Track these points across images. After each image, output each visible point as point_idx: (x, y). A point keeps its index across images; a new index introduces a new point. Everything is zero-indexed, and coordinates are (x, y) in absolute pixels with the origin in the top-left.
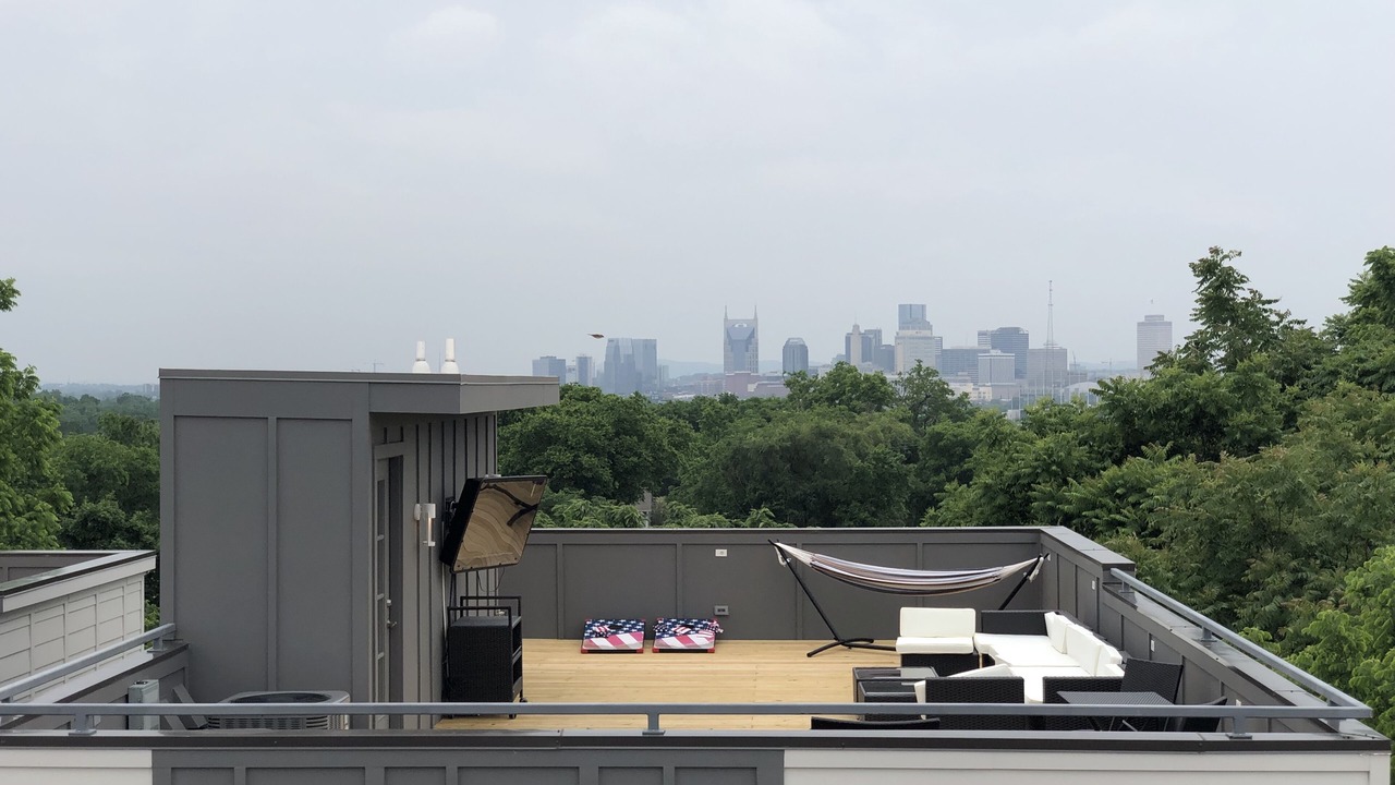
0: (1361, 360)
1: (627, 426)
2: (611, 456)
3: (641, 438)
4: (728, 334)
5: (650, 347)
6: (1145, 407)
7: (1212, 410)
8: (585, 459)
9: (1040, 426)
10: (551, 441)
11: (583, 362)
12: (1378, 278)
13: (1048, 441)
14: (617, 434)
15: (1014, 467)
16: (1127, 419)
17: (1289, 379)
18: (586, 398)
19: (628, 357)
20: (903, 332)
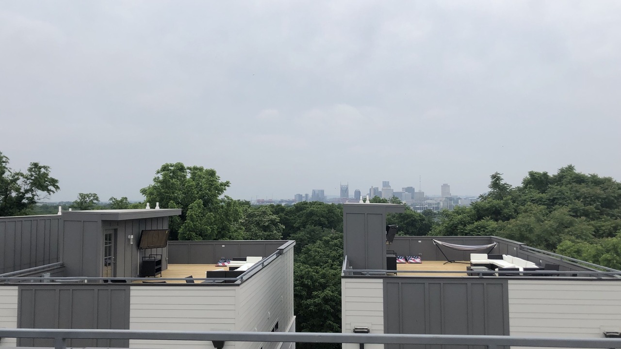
0: (531, 197)
1: (330, 211)
2: (326, 219)
3: (334, 213)
4: (341, 189)
5: (322, 191)
6: (482, 208)
7: (499, 209)
8: (321, 219)
9: (458, 213)
10: (313, 215)
11: (307, 195)
12: (532, 178)
13: (460, 217)
14: (328, 213)
15: (452, 222)
16: (478, 211)
17: (514, 202)
18: (320, 205)
19: (317, 194)
20: (384, 188)
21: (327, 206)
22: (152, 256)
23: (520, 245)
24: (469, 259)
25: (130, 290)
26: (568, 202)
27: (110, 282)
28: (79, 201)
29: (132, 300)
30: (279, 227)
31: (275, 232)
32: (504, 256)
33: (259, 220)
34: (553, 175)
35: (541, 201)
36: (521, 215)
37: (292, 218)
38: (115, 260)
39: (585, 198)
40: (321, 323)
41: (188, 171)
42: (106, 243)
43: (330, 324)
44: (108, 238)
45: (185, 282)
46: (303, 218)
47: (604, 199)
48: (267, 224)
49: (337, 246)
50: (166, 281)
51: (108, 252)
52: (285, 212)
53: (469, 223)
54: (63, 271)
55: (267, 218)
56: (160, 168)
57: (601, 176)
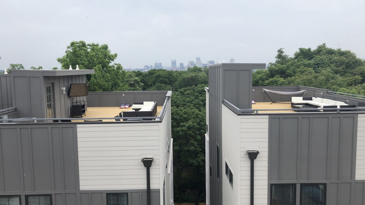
0: (303, 63)
1: (170, 74)
2: (168, 79)
3: (173, 76)
4: (172, 62)
5: (161, 64)
6: (274, 70)
7: (284, 70)
8: (165, 79)
10: (160, 77)
12: (301, 52)
13: (260, 75)
14: (169, 76)
15: (255, 79)
16: (271, 72)
17: (292, 66)
18: (164, 71)
19: (158, 65)
20: (197, 62)
21: (168, 72)
22: (77, 102)
23: (327, 91)
24: (291, 101)
25: (76, 127)
26: (326, 65)
27: (60, 122)
28: (10, 69)
29: (79, 135)
30: (140, 85)
31: (138, 87)
32: (313, 98)
33: (128, 80)
34: (313, 50)
35: (309, 65)
36: (297, 74)
37: (147, 79)
38: (54, 105)
39: (336, 63)
40: (186, 142)
41: (88, 47)
42: (47, 94)
43: (192, 142)
44: (48, 90)
45: (114, 121)
46: (154, 79)
47: (347, 63)
48: (132, 82)
49: (189, 95)
50: (102, 120)
51: (49, 99)
52: (142, 76)
53: (266, 79)
54: (16, 113)
55: (132, 79)
56: (69, 45)
57: (343, 50)
